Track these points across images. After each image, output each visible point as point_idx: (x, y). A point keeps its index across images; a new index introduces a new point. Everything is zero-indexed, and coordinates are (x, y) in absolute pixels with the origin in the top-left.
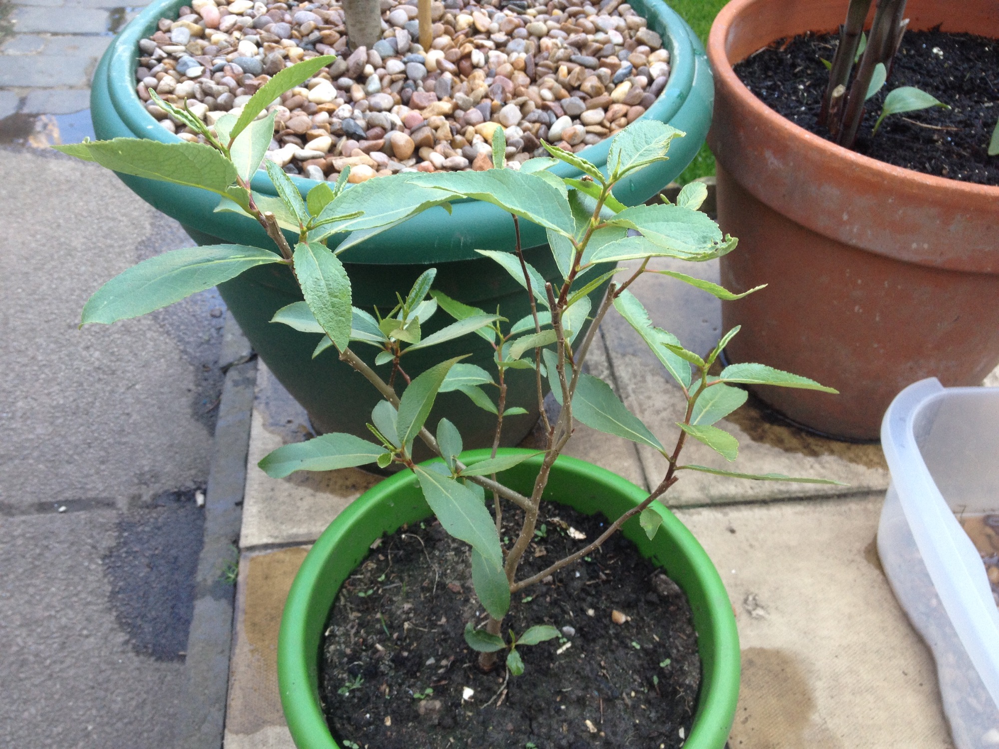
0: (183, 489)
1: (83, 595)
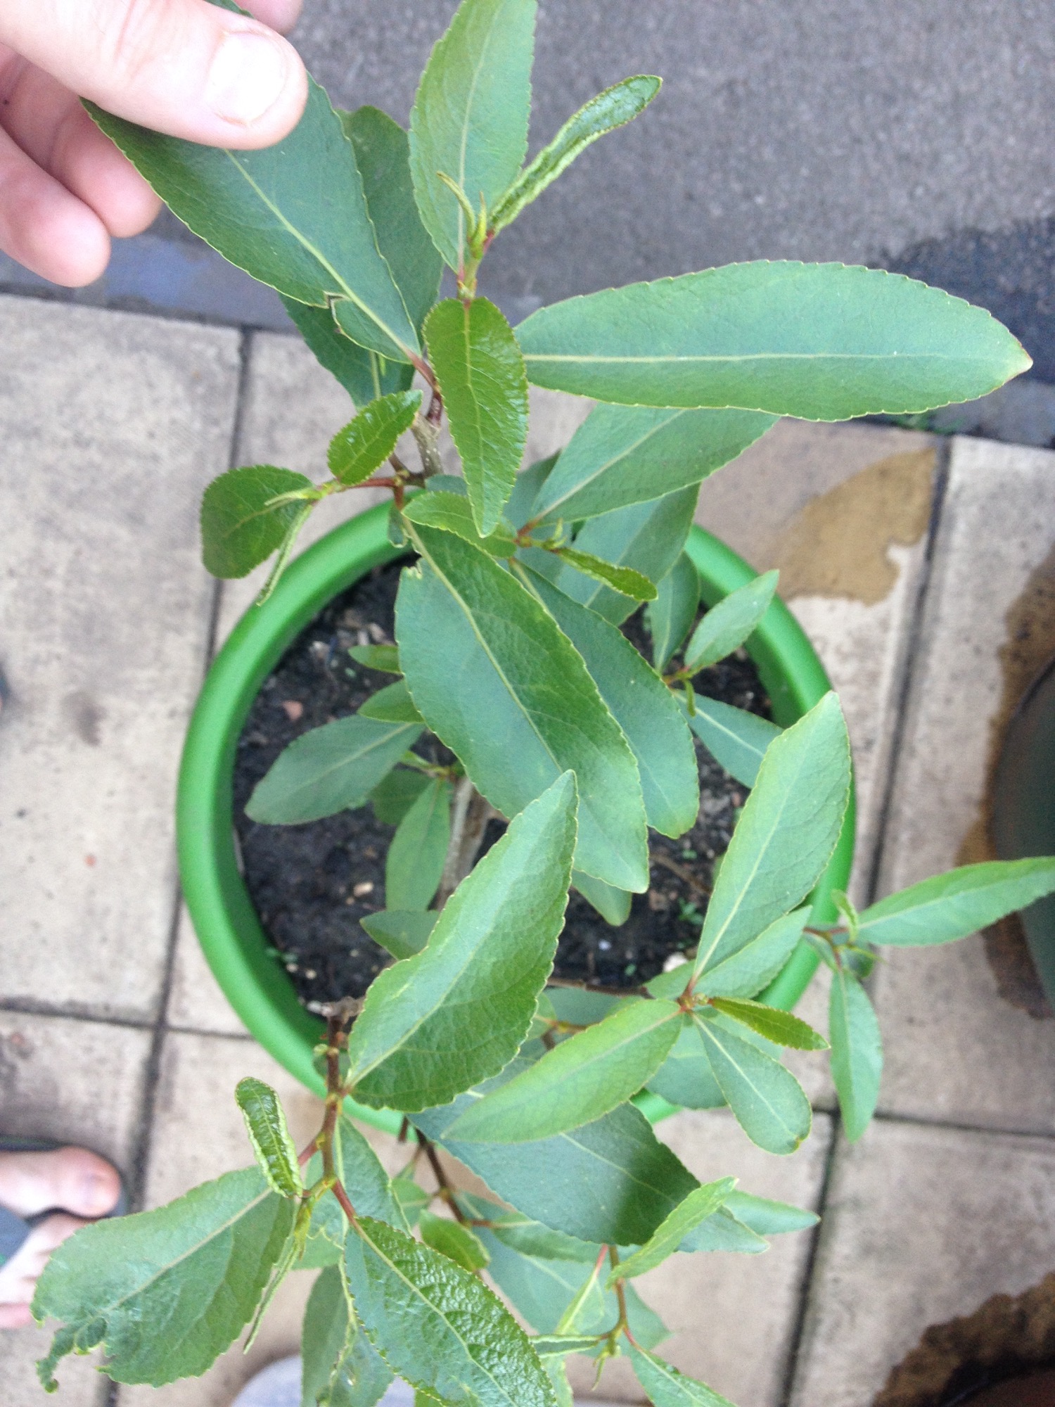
1: (987, 188)
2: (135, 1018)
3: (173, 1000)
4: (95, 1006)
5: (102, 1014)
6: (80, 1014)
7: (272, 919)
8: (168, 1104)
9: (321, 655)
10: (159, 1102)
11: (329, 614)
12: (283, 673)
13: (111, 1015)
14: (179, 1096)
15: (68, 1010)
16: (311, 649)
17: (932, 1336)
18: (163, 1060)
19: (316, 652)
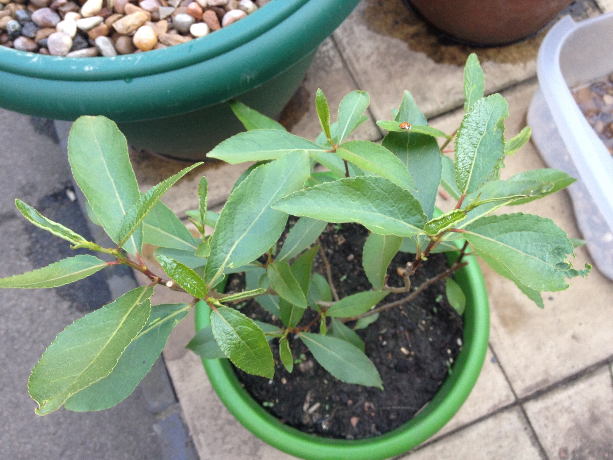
0: (56, 191)
2: (522, 415)
3: (505, 404)
4: (528, 434)
5: (529, 429)
6: (535, 438)
7: (439, 380)
8: (545, 381)
9: (327, 423)
10: (547, 385)
11: (311, 430)
12: (343, 434)
13: (527, 425)
14: (539, 379)
15: (537, 444)
16: (327, 428)
17: (439, 60)
18: (530, 393)
19: (328, 426)
